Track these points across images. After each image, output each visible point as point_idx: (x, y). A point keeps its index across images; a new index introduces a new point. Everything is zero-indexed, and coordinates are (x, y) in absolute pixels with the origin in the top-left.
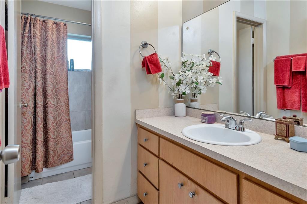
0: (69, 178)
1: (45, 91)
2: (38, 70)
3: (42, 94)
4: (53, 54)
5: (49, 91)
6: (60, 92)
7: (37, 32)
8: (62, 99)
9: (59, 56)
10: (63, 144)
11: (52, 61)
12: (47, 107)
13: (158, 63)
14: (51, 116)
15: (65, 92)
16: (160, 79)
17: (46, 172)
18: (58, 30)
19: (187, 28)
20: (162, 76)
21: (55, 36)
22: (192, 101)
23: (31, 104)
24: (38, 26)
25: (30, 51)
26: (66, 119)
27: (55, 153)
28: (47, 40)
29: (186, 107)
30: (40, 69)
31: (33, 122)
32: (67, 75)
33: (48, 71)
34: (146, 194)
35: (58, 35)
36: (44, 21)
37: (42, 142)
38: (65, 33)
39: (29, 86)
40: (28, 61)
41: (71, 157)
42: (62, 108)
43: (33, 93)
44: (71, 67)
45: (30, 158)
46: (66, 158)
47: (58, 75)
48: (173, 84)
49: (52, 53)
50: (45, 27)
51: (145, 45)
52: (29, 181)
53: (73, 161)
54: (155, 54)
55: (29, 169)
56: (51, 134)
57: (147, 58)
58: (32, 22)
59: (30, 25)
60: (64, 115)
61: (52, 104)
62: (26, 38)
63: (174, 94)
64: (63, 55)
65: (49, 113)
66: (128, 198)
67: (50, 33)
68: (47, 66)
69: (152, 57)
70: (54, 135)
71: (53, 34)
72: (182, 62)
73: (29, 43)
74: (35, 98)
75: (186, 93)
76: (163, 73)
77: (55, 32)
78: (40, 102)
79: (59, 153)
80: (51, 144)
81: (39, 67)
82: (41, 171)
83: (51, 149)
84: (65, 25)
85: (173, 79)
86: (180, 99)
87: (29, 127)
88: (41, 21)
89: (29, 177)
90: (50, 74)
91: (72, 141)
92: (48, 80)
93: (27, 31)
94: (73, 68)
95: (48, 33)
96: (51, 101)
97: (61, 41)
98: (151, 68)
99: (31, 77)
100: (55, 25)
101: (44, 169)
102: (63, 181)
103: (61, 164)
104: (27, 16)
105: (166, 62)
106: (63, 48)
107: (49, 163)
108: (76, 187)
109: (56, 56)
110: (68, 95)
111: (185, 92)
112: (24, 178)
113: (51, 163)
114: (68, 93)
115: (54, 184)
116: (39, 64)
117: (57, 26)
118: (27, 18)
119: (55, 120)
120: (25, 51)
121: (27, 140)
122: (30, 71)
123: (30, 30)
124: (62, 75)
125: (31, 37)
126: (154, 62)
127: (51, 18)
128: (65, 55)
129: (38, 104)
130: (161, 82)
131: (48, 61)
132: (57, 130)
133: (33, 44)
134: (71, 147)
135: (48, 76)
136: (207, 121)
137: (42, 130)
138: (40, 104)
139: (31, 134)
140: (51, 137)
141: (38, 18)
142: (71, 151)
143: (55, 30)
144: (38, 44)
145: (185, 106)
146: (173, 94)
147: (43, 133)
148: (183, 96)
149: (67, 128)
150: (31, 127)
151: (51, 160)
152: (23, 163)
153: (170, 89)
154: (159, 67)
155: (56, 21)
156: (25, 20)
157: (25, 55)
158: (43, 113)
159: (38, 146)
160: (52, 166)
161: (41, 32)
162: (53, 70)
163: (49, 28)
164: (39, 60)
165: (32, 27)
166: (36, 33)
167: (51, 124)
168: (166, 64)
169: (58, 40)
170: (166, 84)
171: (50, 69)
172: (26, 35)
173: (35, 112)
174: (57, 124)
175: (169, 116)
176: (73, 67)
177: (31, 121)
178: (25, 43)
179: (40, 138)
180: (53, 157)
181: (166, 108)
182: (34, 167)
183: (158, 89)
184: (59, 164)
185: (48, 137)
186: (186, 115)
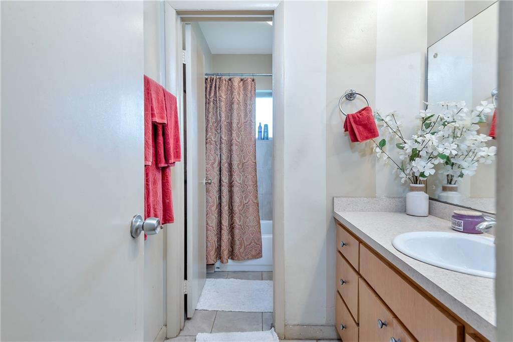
0: (255, 278)
1: (230, 165)
2: (223, 141)
3: (227, 170)
4: (239, 120)
5: (235, 167)
6: (247, 168)
7: (223, 94)
8: (250, 177)
9: (246, 122)
10: (251, 235)
11: (239, 128)
12: (233, 186)
13: (373, 123)
14: (237, 197)
15: (252, 168)
16: (378, 150)
17: (231, 265)
18: (245, 89)
19: (435, 56)
20: (383, 143)
21: (242, 96)
22: (445, 189)
23: (216, 180)
24: (224, 88)
25: (216, 119)
26: (254, 203)
27: (241, 244)
28: (233, 103)
29: (430, 199)
30: (225, 139)
31: (218, 202)
32: (255, 146)
33: (234, 141)
34: (343, 327)
35: (246, 95)
36: (230, 80)
37: (227, 227)
38: (253, 91)
39: (215, 160)
40: (214, 131)
41: (259, 253)
42: (249, 188)
43: (218, 168)
44: (265, 134)
45: (215, 245)
46: (254, 253)
47: (245, 146)
48: (402, 157)
49: (238, 118)
50: (231, 87)
51: (350, 96)
52: (215, 272)
53: (261, 258)
54: (366, 109)
55: (214, 257)
56: (236, 219)
57: (351, 117)
58: (218, 83)
59: (215, 87)
60: (251, 196)
61: (238, 183)
62: (212, 104)
63: (405, 176)
64: (251, 120)
65: (235, 194)
66: (322, 325)
67: (236, 93)
68: (233, 135)
69: (360, 115)
70: (240, 221)
71: (239, 94)
72: (423, 118)
73: (215, 108)
74: (220, 174)
75: (427, 174)
76: (384, 140)
77: (242, 92)
78: (225, 180)
79: (246, 245)
80: (237, 232)
81: (225, 138)
82: (226, 263)
83: (237, 238)
84: (253, 80)
85: (402, 148)
86: (416, 183)
87: (214, 208)
88: (227, 80)
89: (216, 267)
90: (236, 145)
91: (260, 232)
92: (234, 152)
93: (212, 94)
94: (268, 137)
95: (234, 94)
96: (237, 179)
97: (248, 102)
98: (359, 132)
99: (216, 149)
100: (242, 83)
101: (230, 261)
102: (249, 281)
103: (248, 259)
104: (212, 76)
105: (391, 120)
106: (250, 111)
107: (235, 255)
108: (262, 292)
109: (243, 122)
110: (256, 171)
111: (424, 172)
112: (209, 266)
113: (237, 256)
114: (256, 169)
115: (239, 281)
116: (224, 133)
117: (243, 84)
118: (213, 79)
119: (241, 202)
120: (210, 119)
121: (212, 222)
122: (216, 142)
123: (215, 93)
124: (250, 146)
125: (216, 101)
126: (363, 123)
127: (237, 75)
128: (253, 120)
129: (223, 182)
130: (380, 155)
131: (234, 129)
132: (244, 215)
133: (218, 110)
134: (260, 239)
135: (234, 148)
136: (462, 228)
137: (227, 212)
138: (225, 181)
139: (217, 216)
140: (236, 223)
141: (224, 77)
142: (259, 244)
143: (242, 89)
144: (223, 109)
145: (428, 198)
146: (402, 175)
147: (229, 217)
148: (421, 178)
149: (255, 215)
150: (216, 209)
151: (236, 251)
152: (208, 249)
153: (397, 167)
154: (372, 130)
155: (243, 77)
156: (211, 82)
157: (211, 124)
158: (228, 193)
159: (223, 231)
160: (238, 259)
161: (227, 93)
162: (240, 140)
163: (235, 88)
164: (224, 129)
165: (217, 89)
166: (221, 96)
167: (237, 207)
168: (390, 123)
169: (245, 101)
170: (389, 158)
171: (236, 140)
172: (212, 100)
173: (220, 191)
174: (243, 207)
175: (395, 212)
176: (267, 135)
177: (216, 201)
178: (211, 110)
179: (225, 223)
180: (240, 248)
181: (390, 198)
182: (219, 256)
183: (373, 166)
184: (246, 258)
185: (233, 223)
186: (430, 212)
